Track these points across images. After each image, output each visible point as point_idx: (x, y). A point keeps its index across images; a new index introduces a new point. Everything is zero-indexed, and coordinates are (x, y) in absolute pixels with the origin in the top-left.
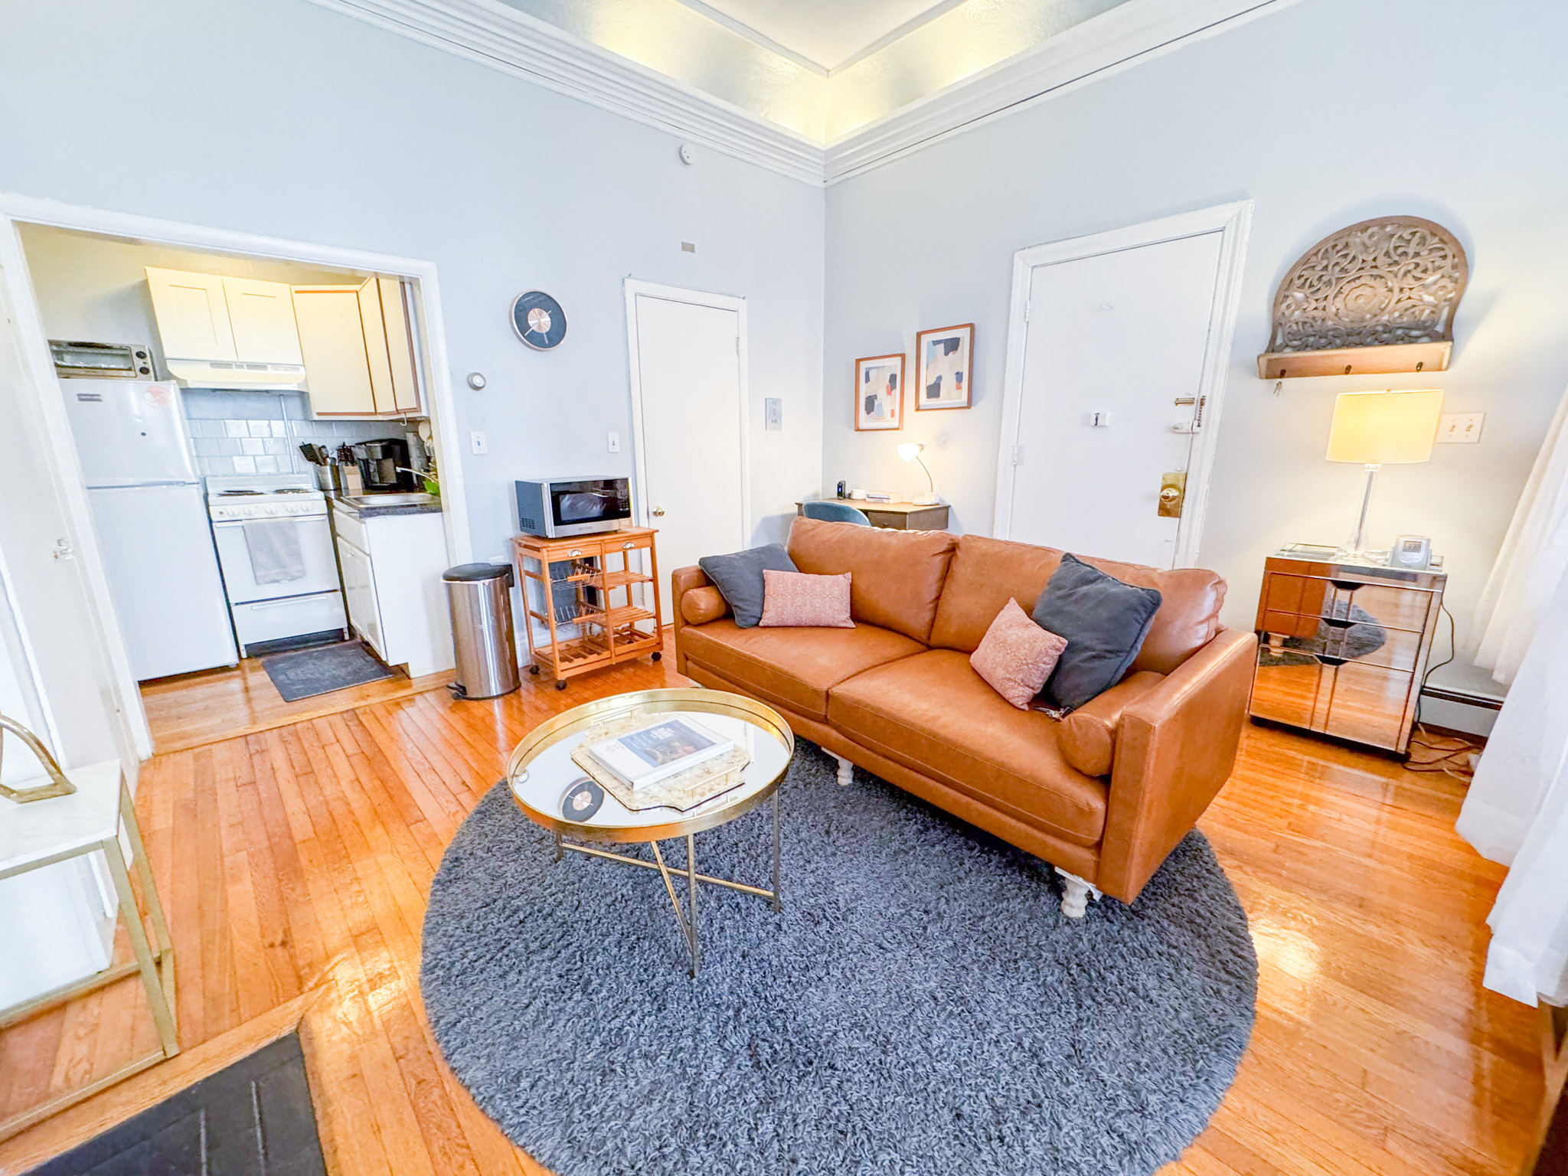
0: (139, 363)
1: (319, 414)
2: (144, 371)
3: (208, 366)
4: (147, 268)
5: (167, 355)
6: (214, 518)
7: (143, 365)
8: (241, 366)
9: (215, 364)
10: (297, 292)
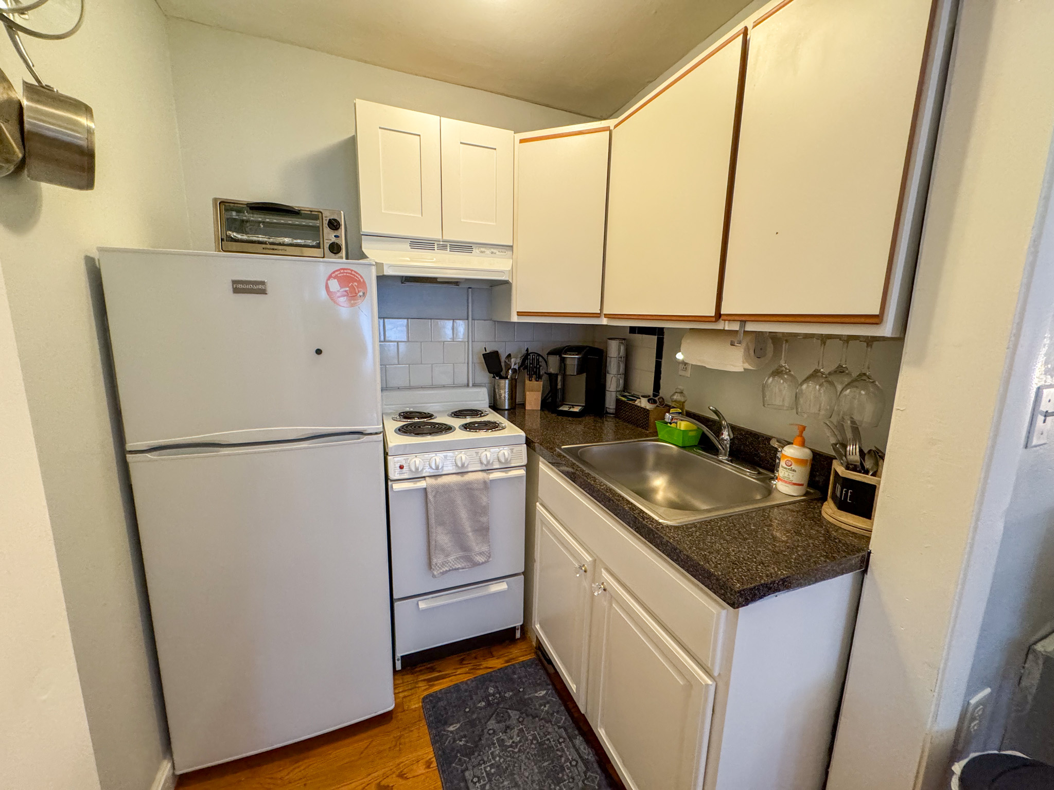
0: (329, 236)
1: (520, 314)
2: (335, 249)
3: (407, 246)
4: (358, 101)
5: (365, 229)
6: (392, 475)
7: (333, 239)
8: (443, 247)
9: (418, 243)
10: (522, 141)
